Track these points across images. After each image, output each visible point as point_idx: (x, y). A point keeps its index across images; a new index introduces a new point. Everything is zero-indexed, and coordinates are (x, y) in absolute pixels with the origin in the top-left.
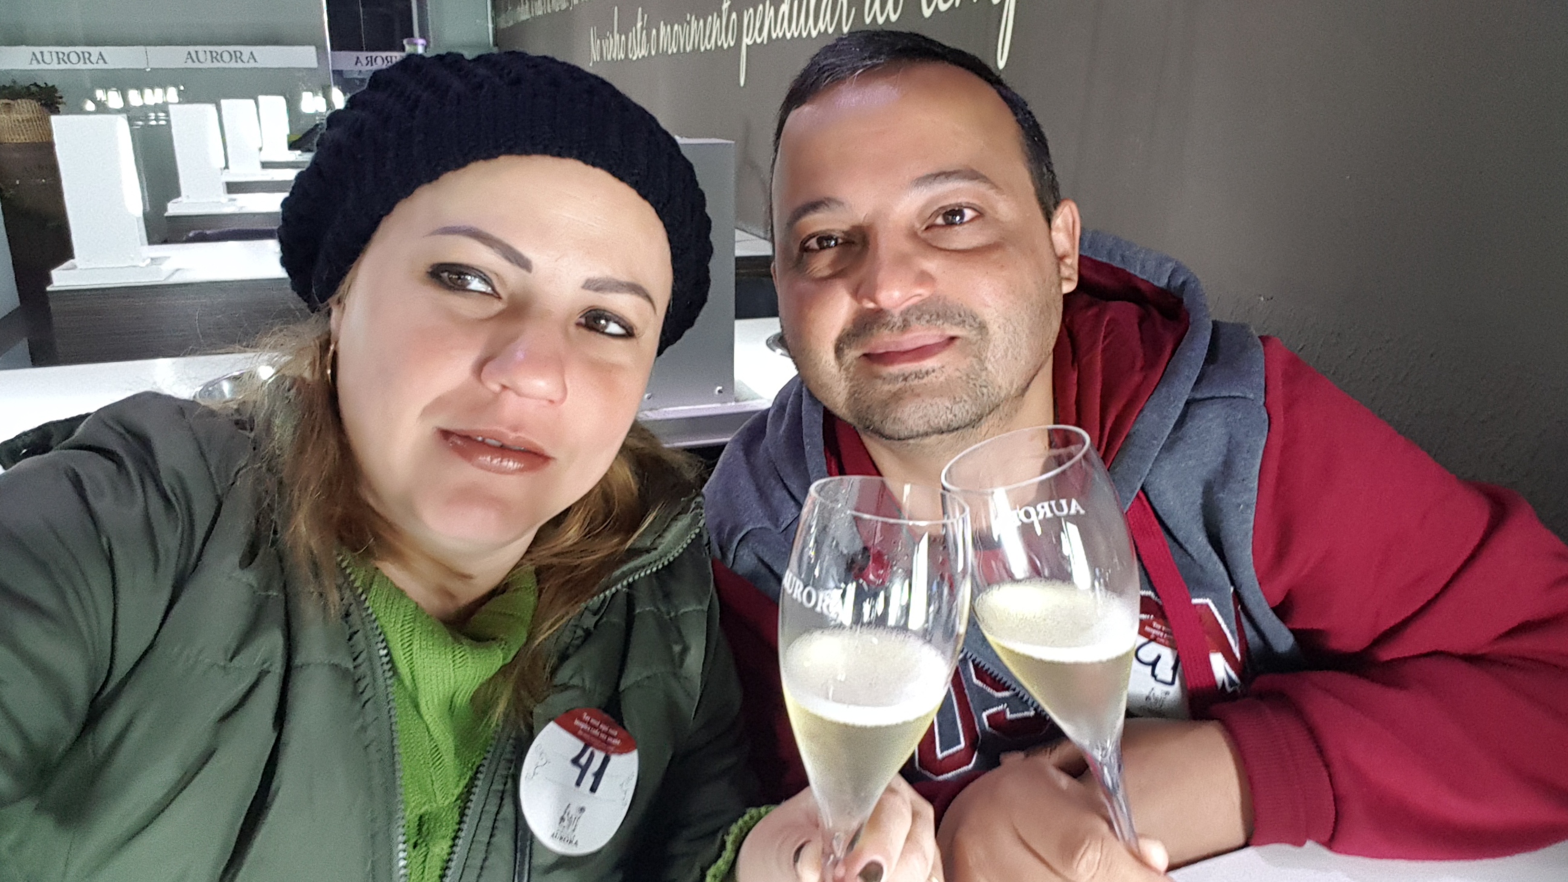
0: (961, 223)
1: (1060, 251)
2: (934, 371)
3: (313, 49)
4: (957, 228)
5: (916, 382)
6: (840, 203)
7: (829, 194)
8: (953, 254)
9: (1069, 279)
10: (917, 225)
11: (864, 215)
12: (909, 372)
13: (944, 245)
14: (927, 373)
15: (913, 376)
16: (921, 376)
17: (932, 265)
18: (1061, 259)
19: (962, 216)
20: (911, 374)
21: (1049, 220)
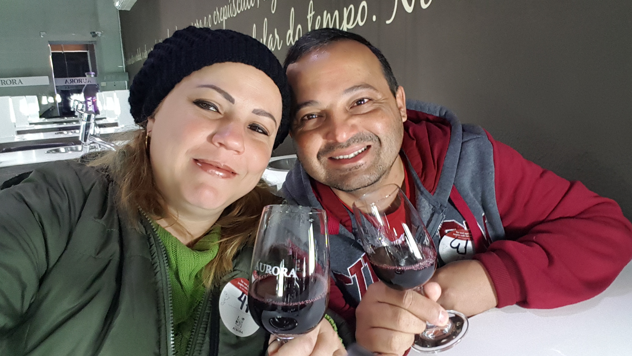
0: (364, 103)
1: (399, 106)
2: (363, 165)
3: (47, 77)
4: (363, 105)
5: (355, 170)
6: (316, 102)
7: (311, 99)
8: (363, 115)
9: (404, 117)
10: (347, 108)
11: (326, 106)
12: (352, 166)
13: (359, 113)
14: (360, 166)
15: (354, 168)
16: (357, 167)
17: (355, 121)
18: (399, 109)
19: (364, 101)
20: (353, 167)
21: (395, 97)
